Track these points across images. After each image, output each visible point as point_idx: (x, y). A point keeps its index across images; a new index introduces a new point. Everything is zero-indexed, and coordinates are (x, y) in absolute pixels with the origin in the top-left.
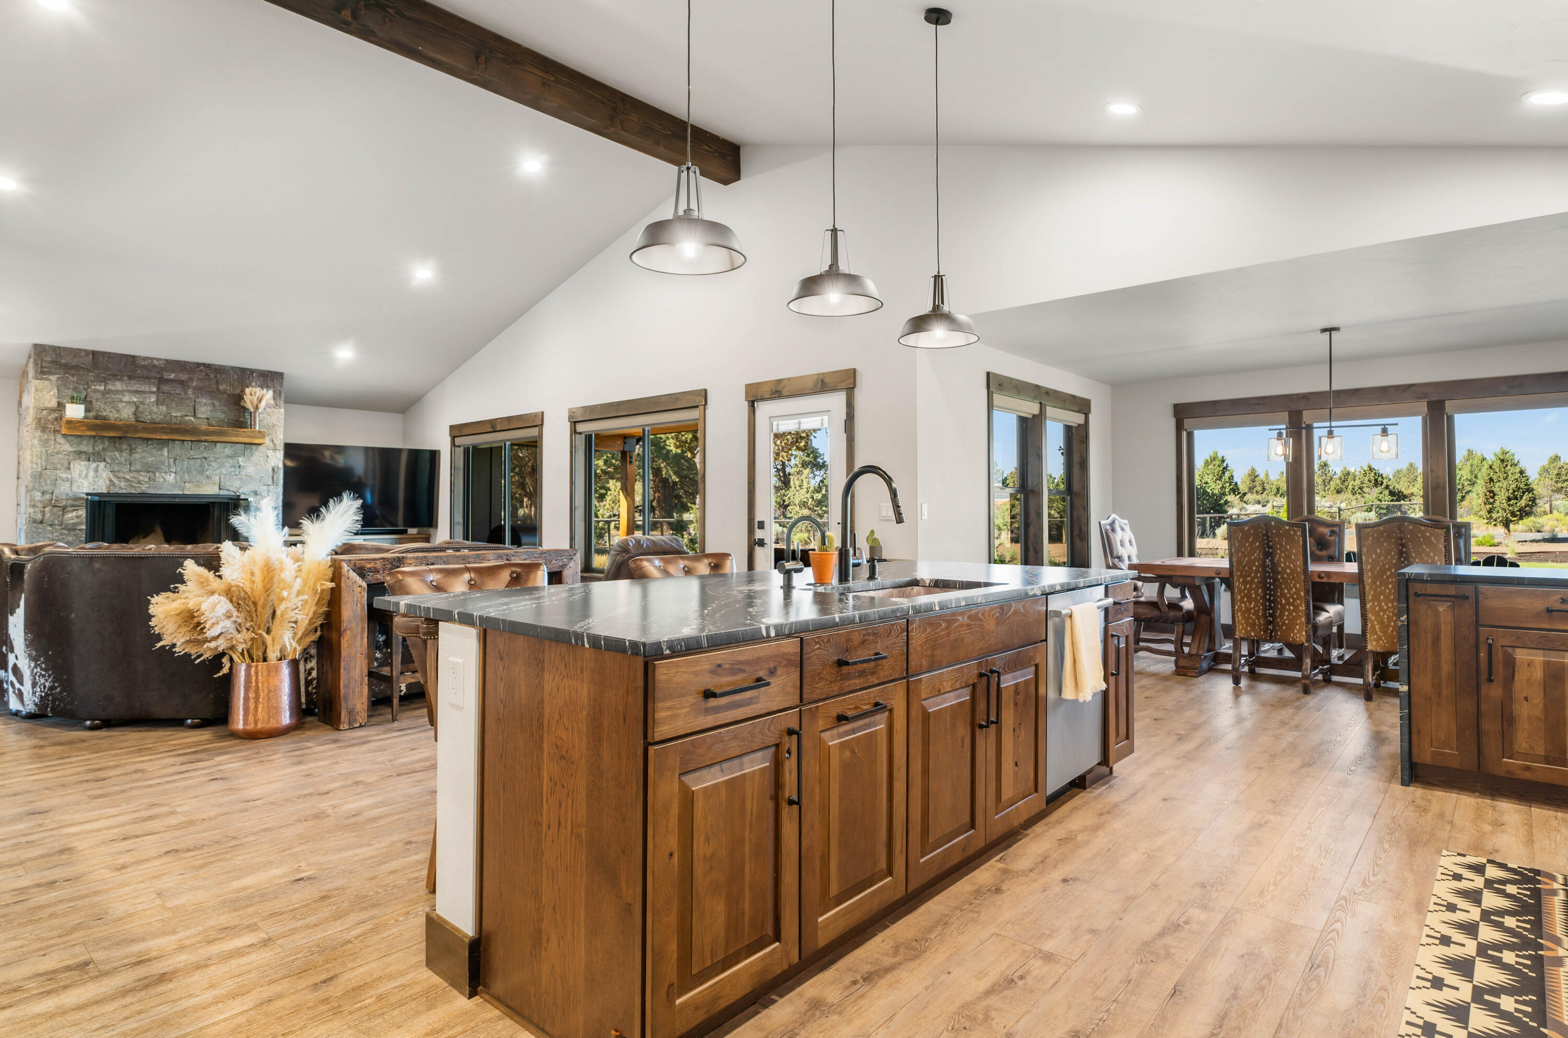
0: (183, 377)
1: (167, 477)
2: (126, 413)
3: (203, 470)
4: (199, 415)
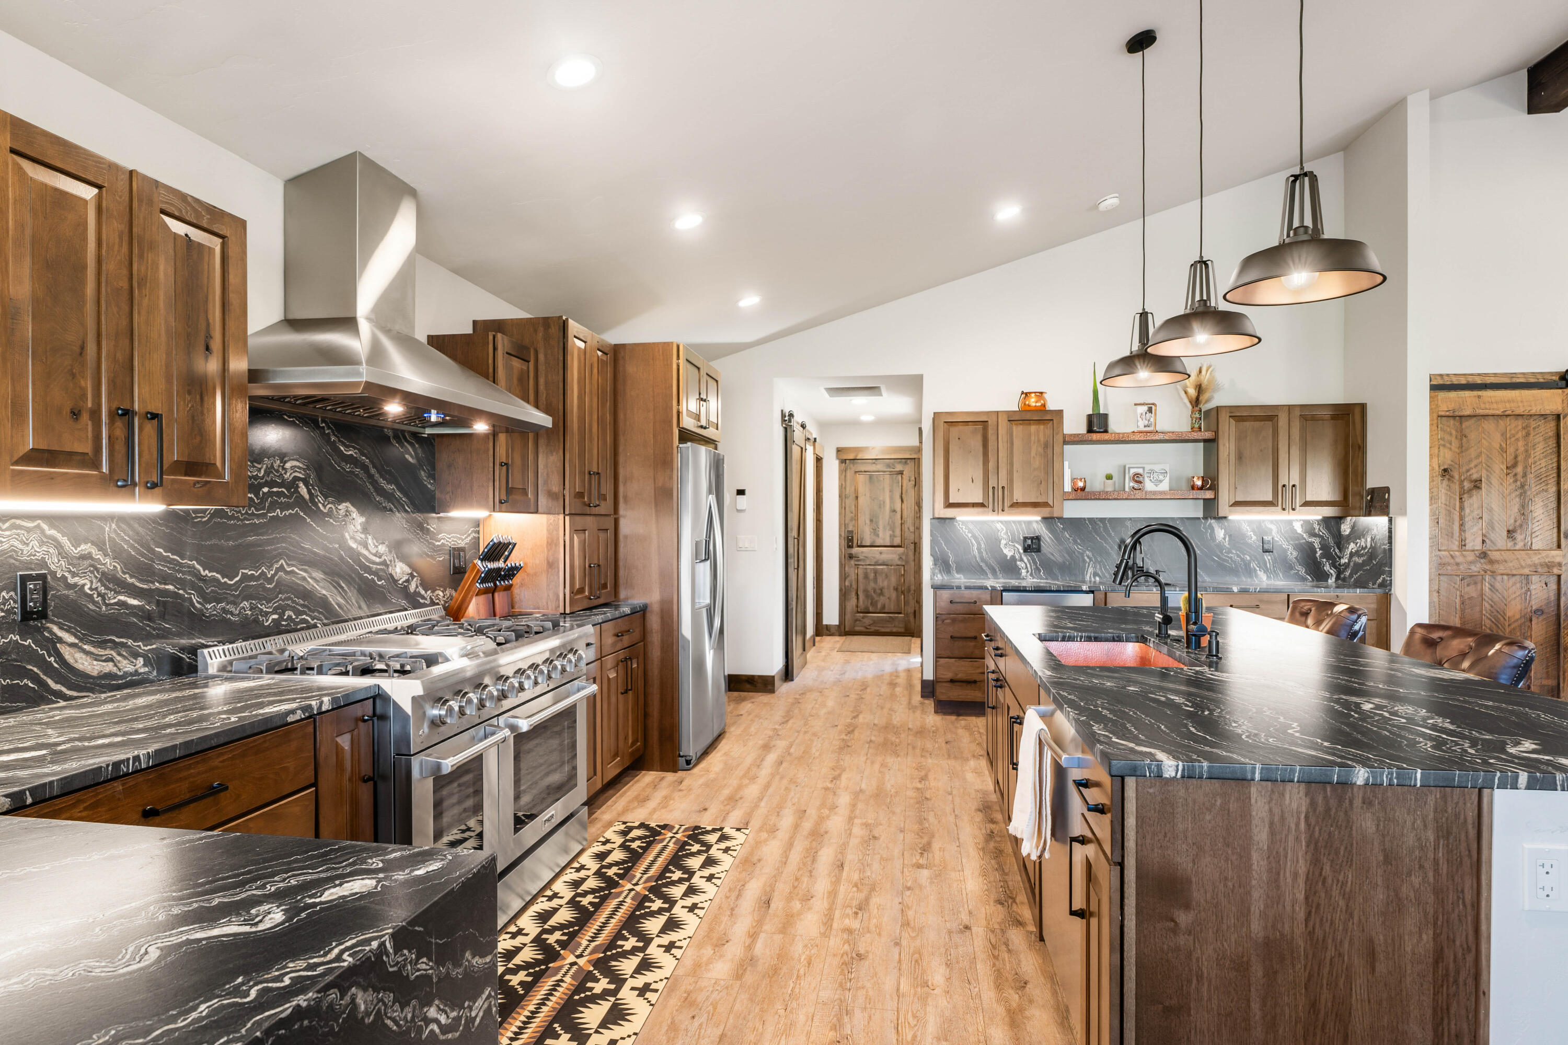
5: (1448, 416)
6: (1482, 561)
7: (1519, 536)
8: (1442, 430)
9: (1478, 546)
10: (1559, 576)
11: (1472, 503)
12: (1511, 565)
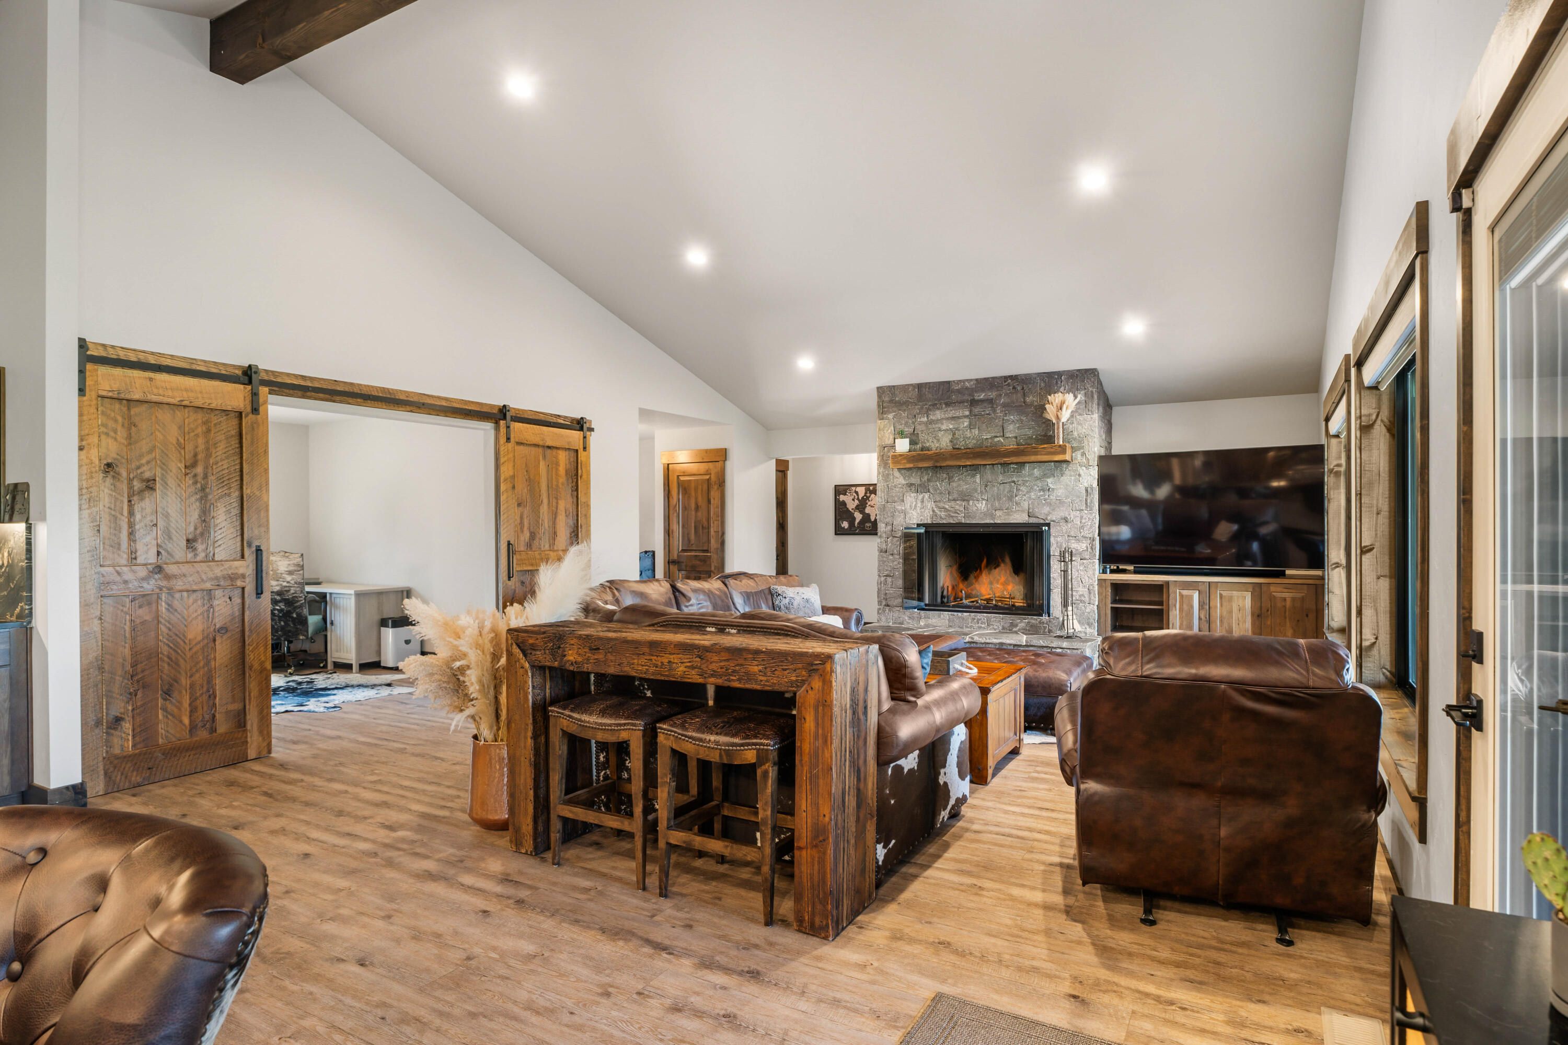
0: (992, 395)
1: (979, 505)
2: (943, 442)
3: (1012, 496)
4: (1007, 435)
5: (111, 398)
6: (156, 576)
7: (200, 547)
8: (103, 413)
9: (152, 559)
10: (243, 589)
11: (144, 507)
12: (190, 579)
